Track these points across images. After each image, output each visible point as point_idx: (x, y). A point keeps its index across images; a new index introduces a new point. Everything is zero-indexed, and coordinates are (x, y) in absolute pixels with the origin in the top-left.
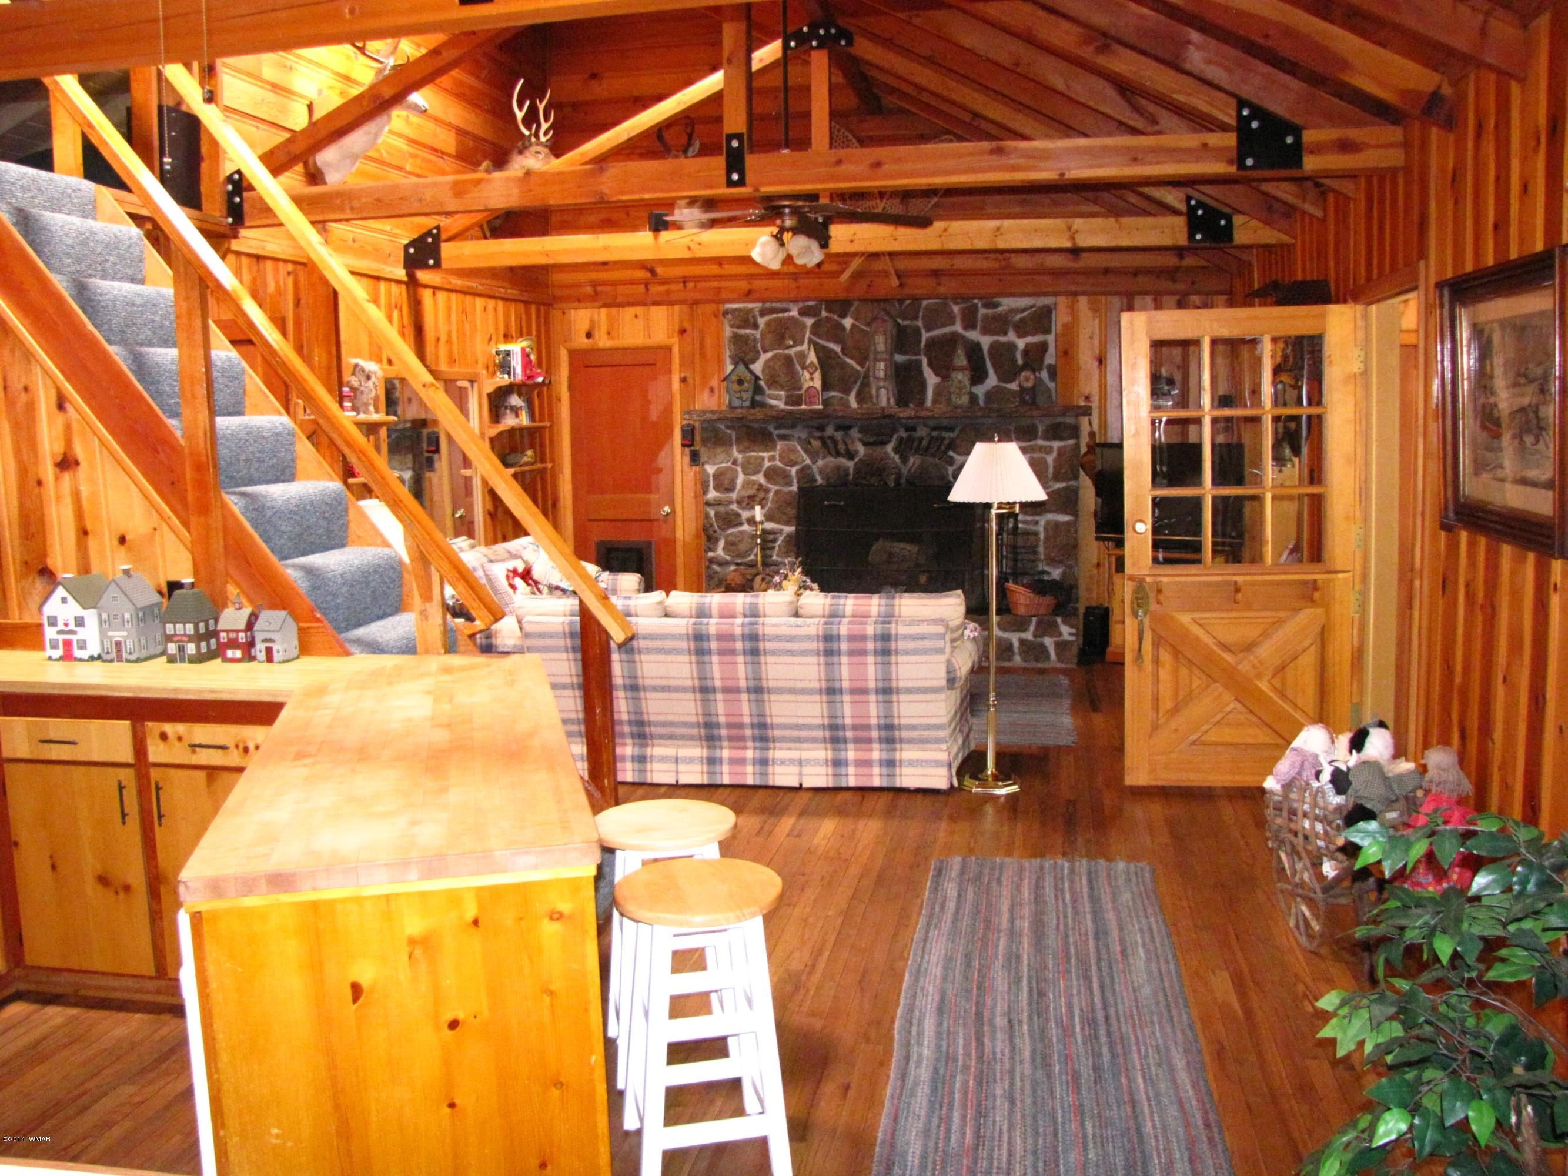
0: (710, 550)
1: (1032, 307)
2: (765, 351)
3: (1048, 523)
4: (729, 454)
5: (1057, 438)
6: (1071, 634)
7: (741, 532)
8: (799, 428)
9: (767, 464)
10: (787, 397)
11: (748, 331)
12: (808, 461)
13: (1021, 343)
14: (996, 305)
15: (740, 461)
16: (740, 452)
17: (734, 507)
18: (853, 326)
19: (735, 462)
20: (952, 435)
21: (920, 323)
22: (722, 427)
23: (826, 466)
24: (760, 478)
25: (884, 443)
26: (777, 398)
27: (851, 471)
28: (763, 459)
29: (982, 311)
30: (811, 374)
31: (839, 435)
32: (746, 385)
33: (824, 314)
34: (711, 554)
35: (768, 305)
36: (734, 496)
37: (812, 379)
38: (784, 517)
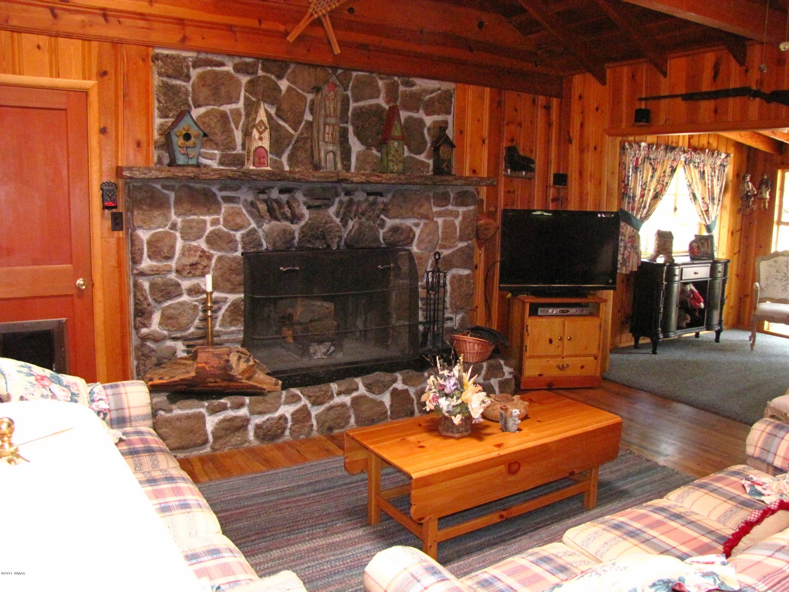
0: (145, 326)
1: (439, 89)
2: (198, 106)
3: (453, 277)
4: (167, 218)
5: (463, 204)
6: (511, 373)
7: (181, 304)
8: (244, 189)
9: (209, 228)
10: (223, 156)
11: (178, 82)
12: (253, 225)
13: (429, 120)
14: (413, 85)
15: (179, 225)
16: (178, 214)
17: (173, 276)
18: (289, 89)
19: (174, 226)
20: (385, 199)
21: (349, 93)
22: (159, 187)
23: (272, 230)
24: (202, 244)
25: (328, 206)
26: (211, 157)
27: (297, 235)
28: (205, 222)
29: (402, 88)
30: (261, 133)
31: (284, 197)
32: (193, 139)
33: (260, 73)
34: (144, 331)
35: (203, 56)
36: (173, 264)
37: (261, 139)
38: (228, 285)
